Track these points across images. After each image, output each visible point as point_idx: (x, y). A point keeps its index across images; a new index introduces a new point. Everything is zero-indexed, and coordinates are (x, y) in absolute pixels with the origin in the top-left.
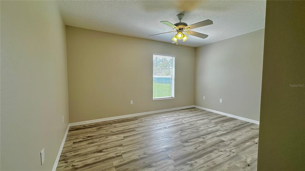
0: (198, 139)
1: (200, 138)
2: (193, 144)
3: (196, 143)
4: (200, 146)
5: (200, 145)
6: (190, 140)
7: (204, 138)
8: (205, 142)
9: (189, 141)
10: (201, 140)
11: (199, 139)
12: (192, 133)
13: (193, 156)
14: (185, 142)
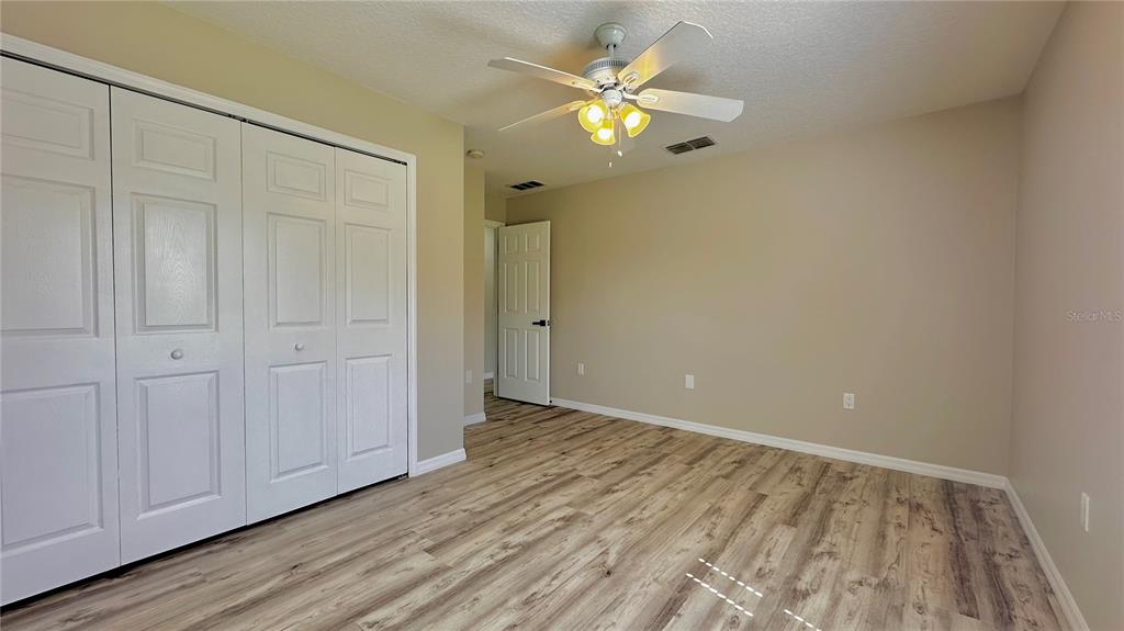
0: (530, 538)
1: (520, 544)
2: (545, 515)
3: (537, 520)
4: (525, 515)
5: (522, 519)
6: (557, 529)
7: (505, 547)
8: (504, 530)
9: (558, 524)
10: (518, 538)
11: (526, 538)
12: (554, 565)
13: (545, 487)
14: (571, 517)
